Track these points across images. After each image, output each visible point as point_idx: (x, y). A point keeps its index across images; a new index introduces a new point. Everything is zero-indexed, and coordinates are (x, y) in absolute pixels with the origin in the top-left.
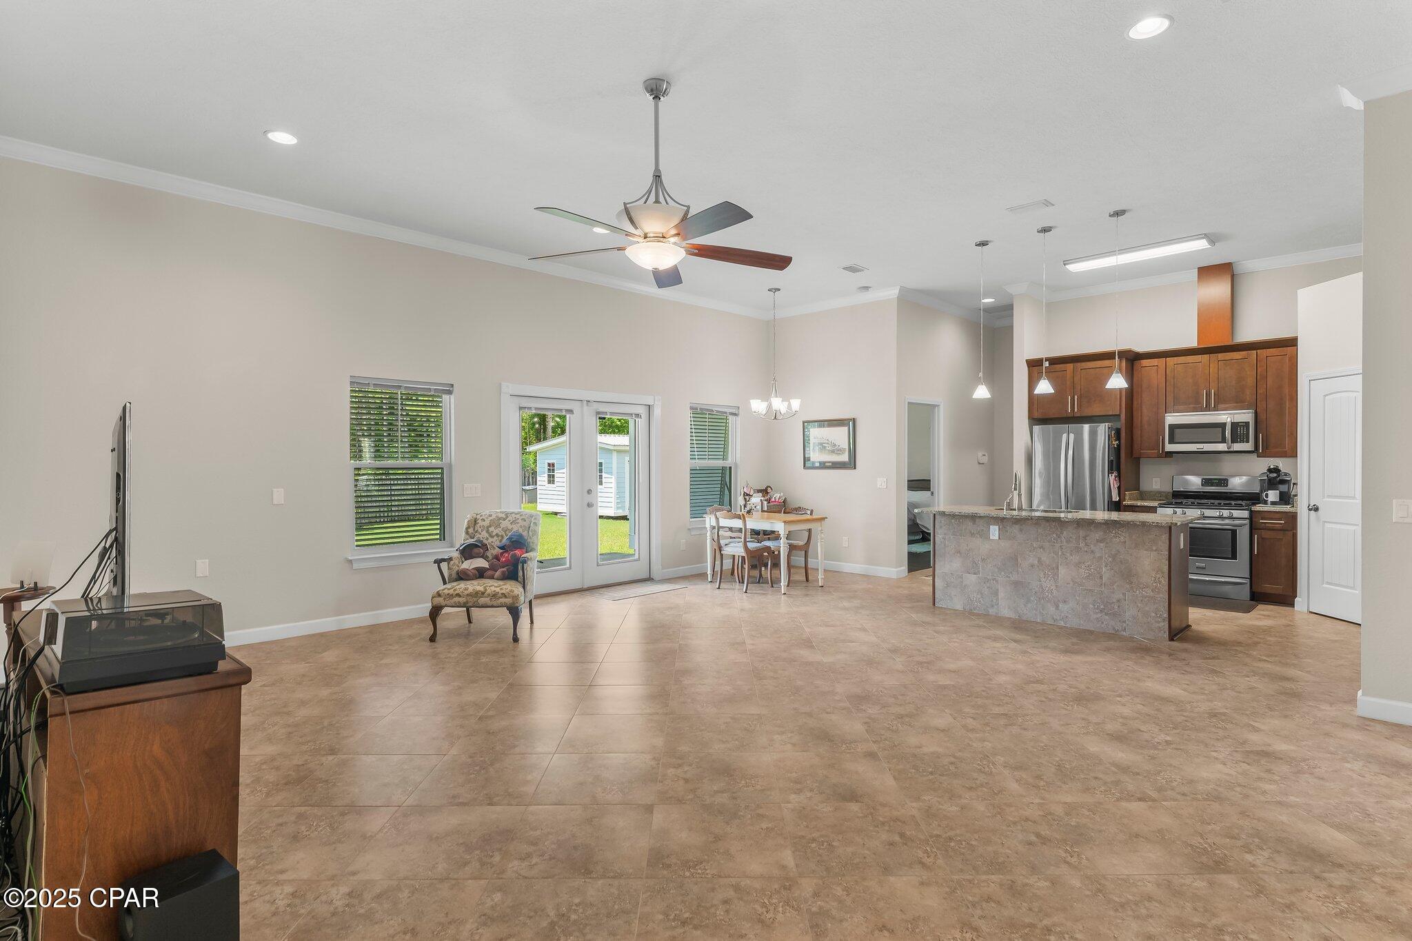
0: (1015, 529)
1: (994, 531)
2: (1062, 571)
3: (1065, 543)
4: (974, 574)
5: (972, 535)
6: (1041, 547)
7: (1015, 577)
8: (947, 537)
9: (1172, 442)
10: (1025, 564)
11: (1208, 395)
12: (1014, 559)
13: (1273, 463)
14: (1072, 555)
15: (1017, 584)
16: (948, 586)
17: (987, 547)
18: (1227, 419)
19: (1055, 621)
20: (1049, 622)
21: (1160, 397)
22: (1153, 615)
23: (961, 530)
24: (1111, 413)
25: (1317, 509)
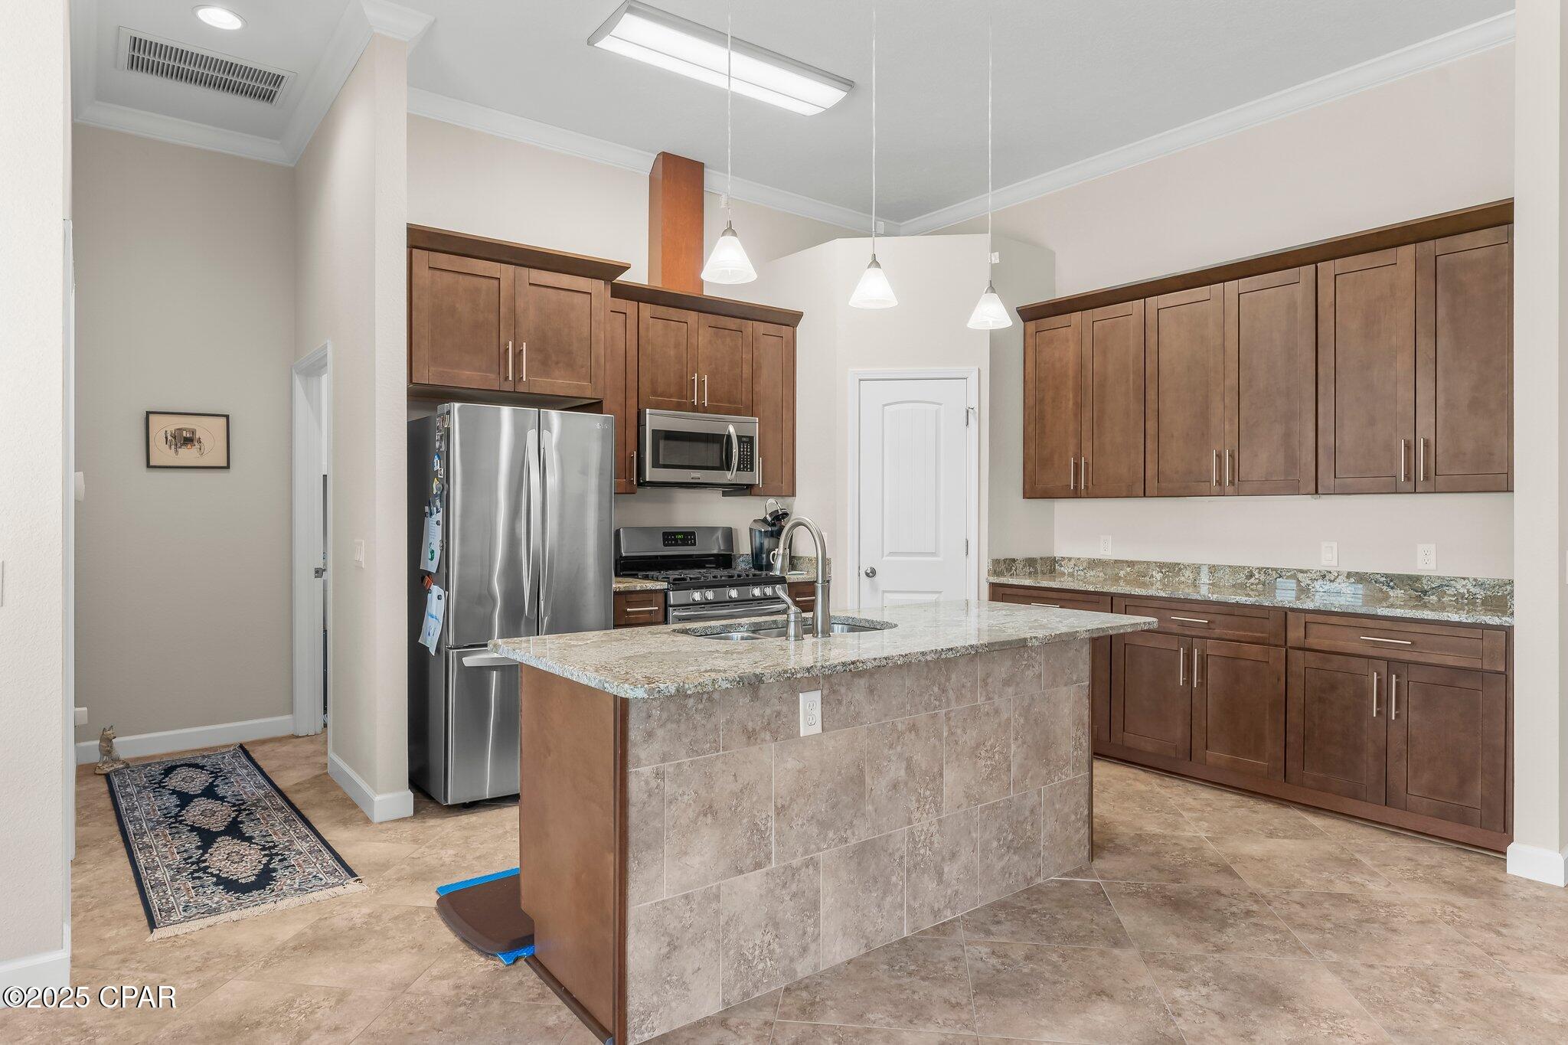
0: (859, 691)
1: (810, 709)
2: (950, 776)
4: (758, 866)
5: (751, 736)
6: (913, 728)
7: (862, 833)
8: (669, 767)
9: (656, 464)
10: (878, 786)
11: (701, 383)
12: (856, 782)
13: (772, 504)
14: (964, 731)
15: (864, 852)
16: (673, 947)
17: (791, 764)
18: (731, 429)
19: (936, 913)
20: (927, 925)
21: (629, 376)
22: (1073, 817)
23: (716, 729)
24: (589, 393)
25: (872, 574)
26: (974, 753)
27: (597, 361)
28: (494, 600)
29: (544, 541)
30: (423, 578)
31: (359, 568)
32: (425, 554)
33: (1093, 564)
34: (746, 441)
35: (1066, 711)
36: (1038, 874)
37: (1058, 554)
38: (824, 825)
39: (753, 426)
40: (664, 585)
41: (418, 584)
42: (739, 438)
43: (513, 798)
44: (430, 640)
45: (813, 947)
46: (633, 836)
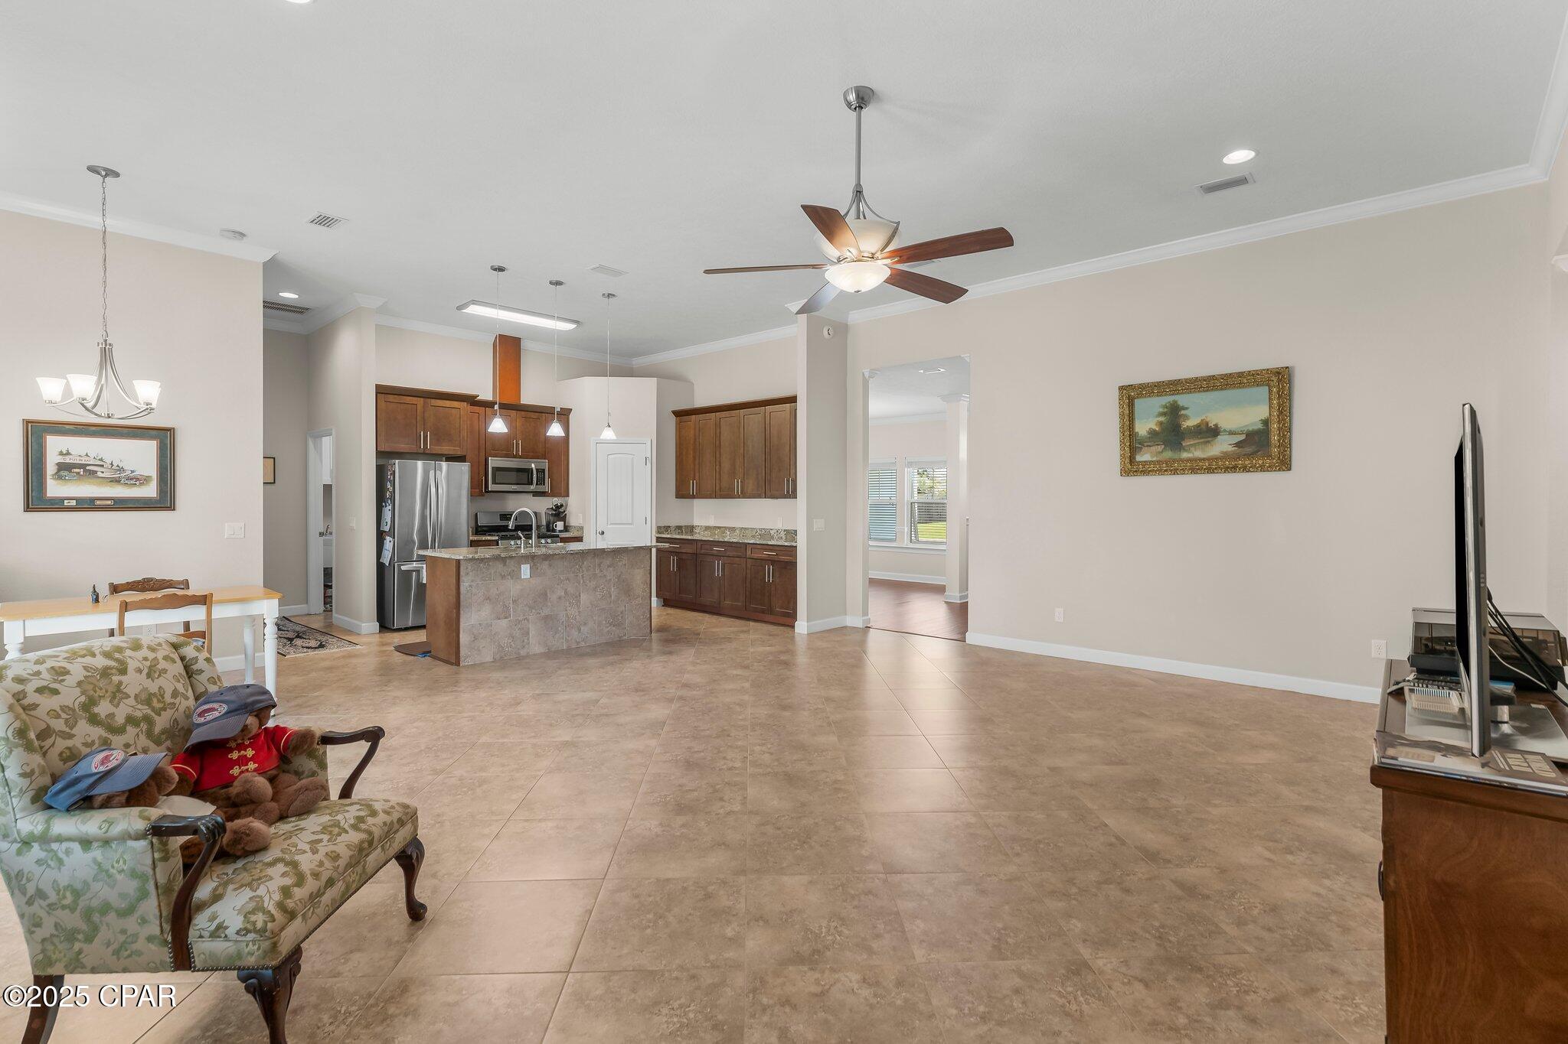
0: (545, 565)
1: (525, 570)
2: (584, 597)
3: (585, 572)
4: (506, 618)
5: (503, 577)
6: (568, 579)
7: (546, 611)
8: (474, 584)
9: (494, 482)
10: (554, 597)
11: (517, 444)
12: (544, 595)
13: (557, 501)
14: (590, 581)
15: (546, 618)
16: (475, 639)
17: (519, 587)
18: (533, 466)
19: (578, 643)
20: (574, 646)
21: (481, 442)
22: (642, 617)
23: (491, 574)
24: (459, 453)
25: (603, 533)
26: (595, 589)
27: (463, 438)
28: (414, 543)
29: (438, 518)
30: (382, 534)
31: (352, 529)
32: (383, 523)
33: (707, 528)
34: (540, 471)
35: (638, 578)
36: (625, 635)
37: (695, 523)
38: (531, 608)
39: (545, 464)
40: (497, 538)
41: (380, 536)
42: (537, 470)
43: (424, 627)
44: (386, 560)
45: (527, 646)
46: (462, 604)
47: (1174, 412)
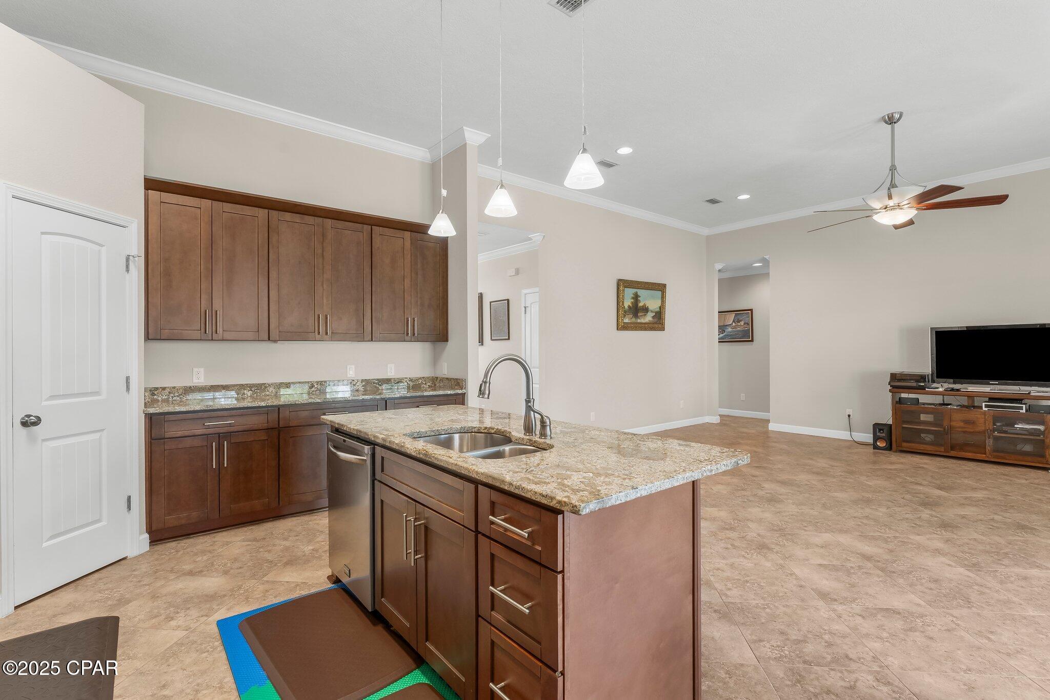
47: (636, 297)
